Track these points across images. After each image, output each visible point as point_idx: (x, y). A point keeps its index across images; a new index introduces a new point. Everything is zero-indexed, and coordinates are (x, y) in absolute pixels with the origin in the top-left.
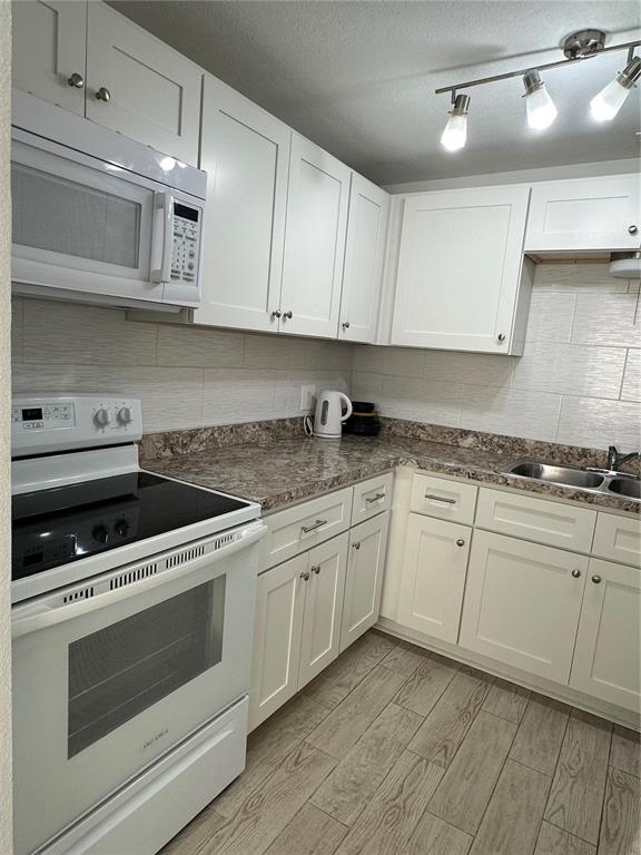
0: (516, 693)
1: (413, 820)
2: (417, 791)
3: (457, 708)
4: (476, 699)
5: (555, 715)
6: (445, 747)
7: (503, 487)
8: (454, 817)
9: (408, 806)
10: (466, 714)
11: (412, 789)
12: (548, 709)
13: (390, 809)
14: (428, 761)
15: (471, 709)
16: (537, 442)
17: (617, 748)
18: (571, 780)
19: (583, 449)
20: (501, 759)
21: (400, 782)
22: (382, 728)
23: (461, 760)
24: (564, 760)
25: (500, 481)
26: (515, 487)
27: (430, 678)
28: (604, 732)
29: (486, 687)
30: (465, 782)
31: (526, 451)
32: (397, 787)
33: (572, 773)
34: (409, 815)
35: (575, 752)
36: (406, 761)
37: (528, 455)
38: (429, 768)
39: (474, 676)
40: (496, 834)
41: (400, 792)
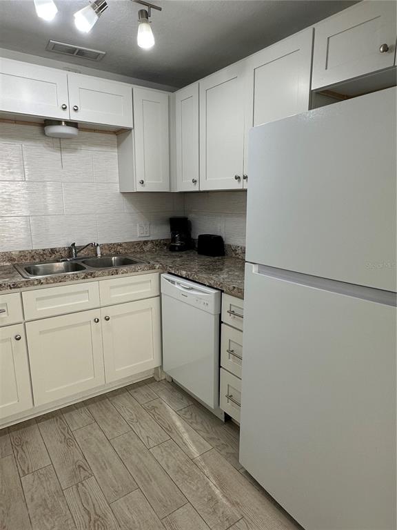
0: (77, 408)
1: (110, 516)
2: (95, 502)
3: (61, 442)
4: (64, 429)
5: (103, 403)
6: (80, 466)
7: (39, 286)
8: (123, 491)
9: (100, 513)
10: (69, 440)
11: (91, 504)
12: (98, 403)
13: (95, 526)
14: (81, 482)
15: (68, 436)
16: (20, 252)
17: (135, 395)
18: (138, 423)
19: (52, 249)
20: (108, 444)
21: (82, 508)
22: (35, 496)
23: (94, 464)
24: (127, 419)
25: (36, 283)
26: (47, 284)
27: (27, 442)
28: (125, 394)
29: (61, 418)
30: (107, 471)
31: (14, 260)
32: (83, 512)
33: (135, 420)
34: (105, 517)
35: (127, 412)
36: (71, 496)
37: (16, 262)
38: (85, 484)
39: (49, 418)
40: (144, 476)
41: (89, 513)
